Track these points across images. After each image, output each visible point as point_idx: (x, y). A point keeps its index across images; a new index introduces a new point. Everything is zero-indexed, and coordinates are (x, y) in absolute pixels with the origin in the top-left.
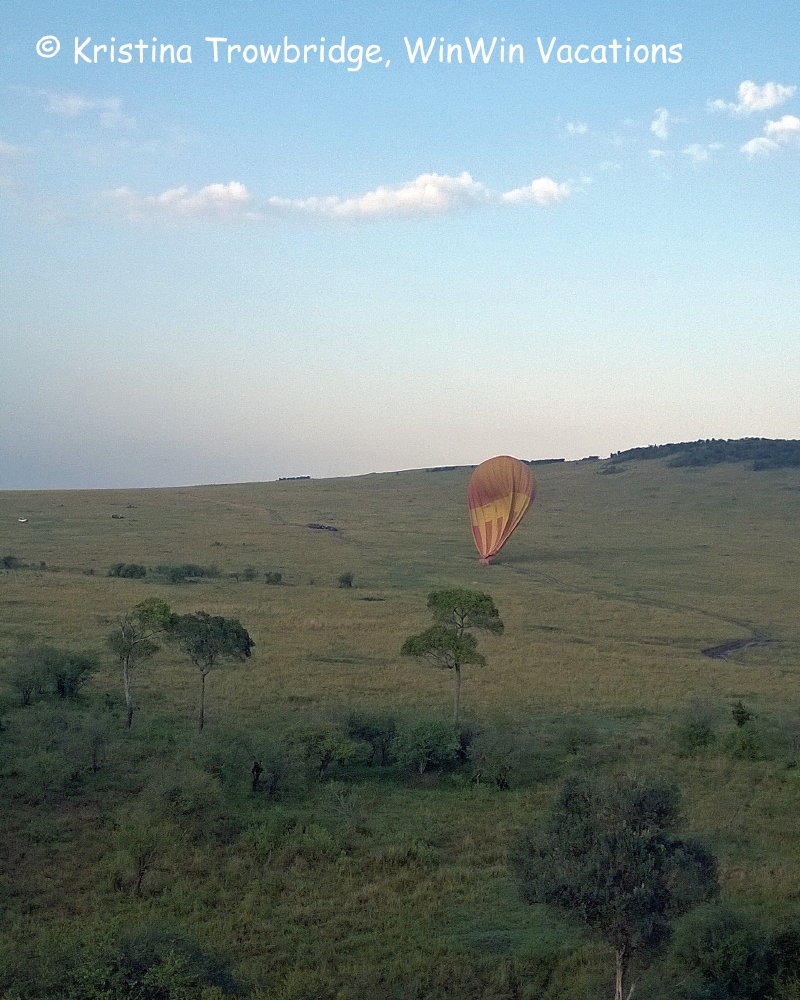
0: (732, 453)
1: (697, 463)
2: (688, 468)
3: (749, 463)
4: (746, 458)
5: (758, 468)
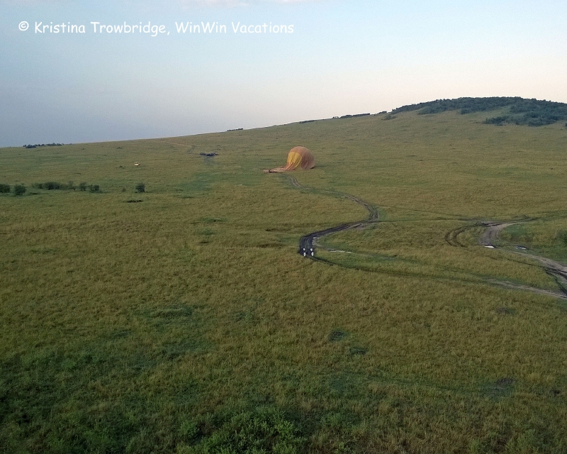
0: (451, 106)
1: (432, 111)
3: (459, 110)
4: (458, 108)
5: (463, 113)
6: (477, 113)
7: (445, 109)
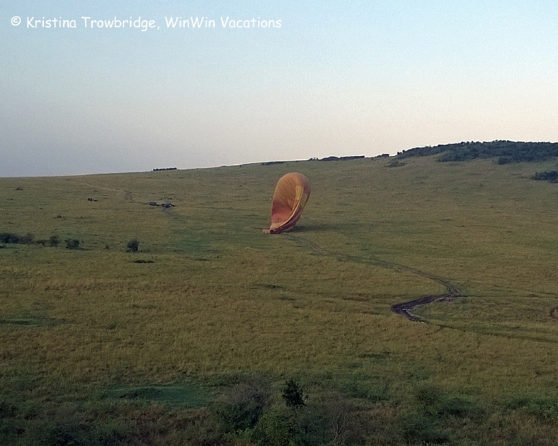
0: (484, 152)
1: (458, 158)
2: (451, 162)
3: (496, 159)
4: (494, 155)
5: (502, 162)
6: (522, 163)
7: (476, 156)
